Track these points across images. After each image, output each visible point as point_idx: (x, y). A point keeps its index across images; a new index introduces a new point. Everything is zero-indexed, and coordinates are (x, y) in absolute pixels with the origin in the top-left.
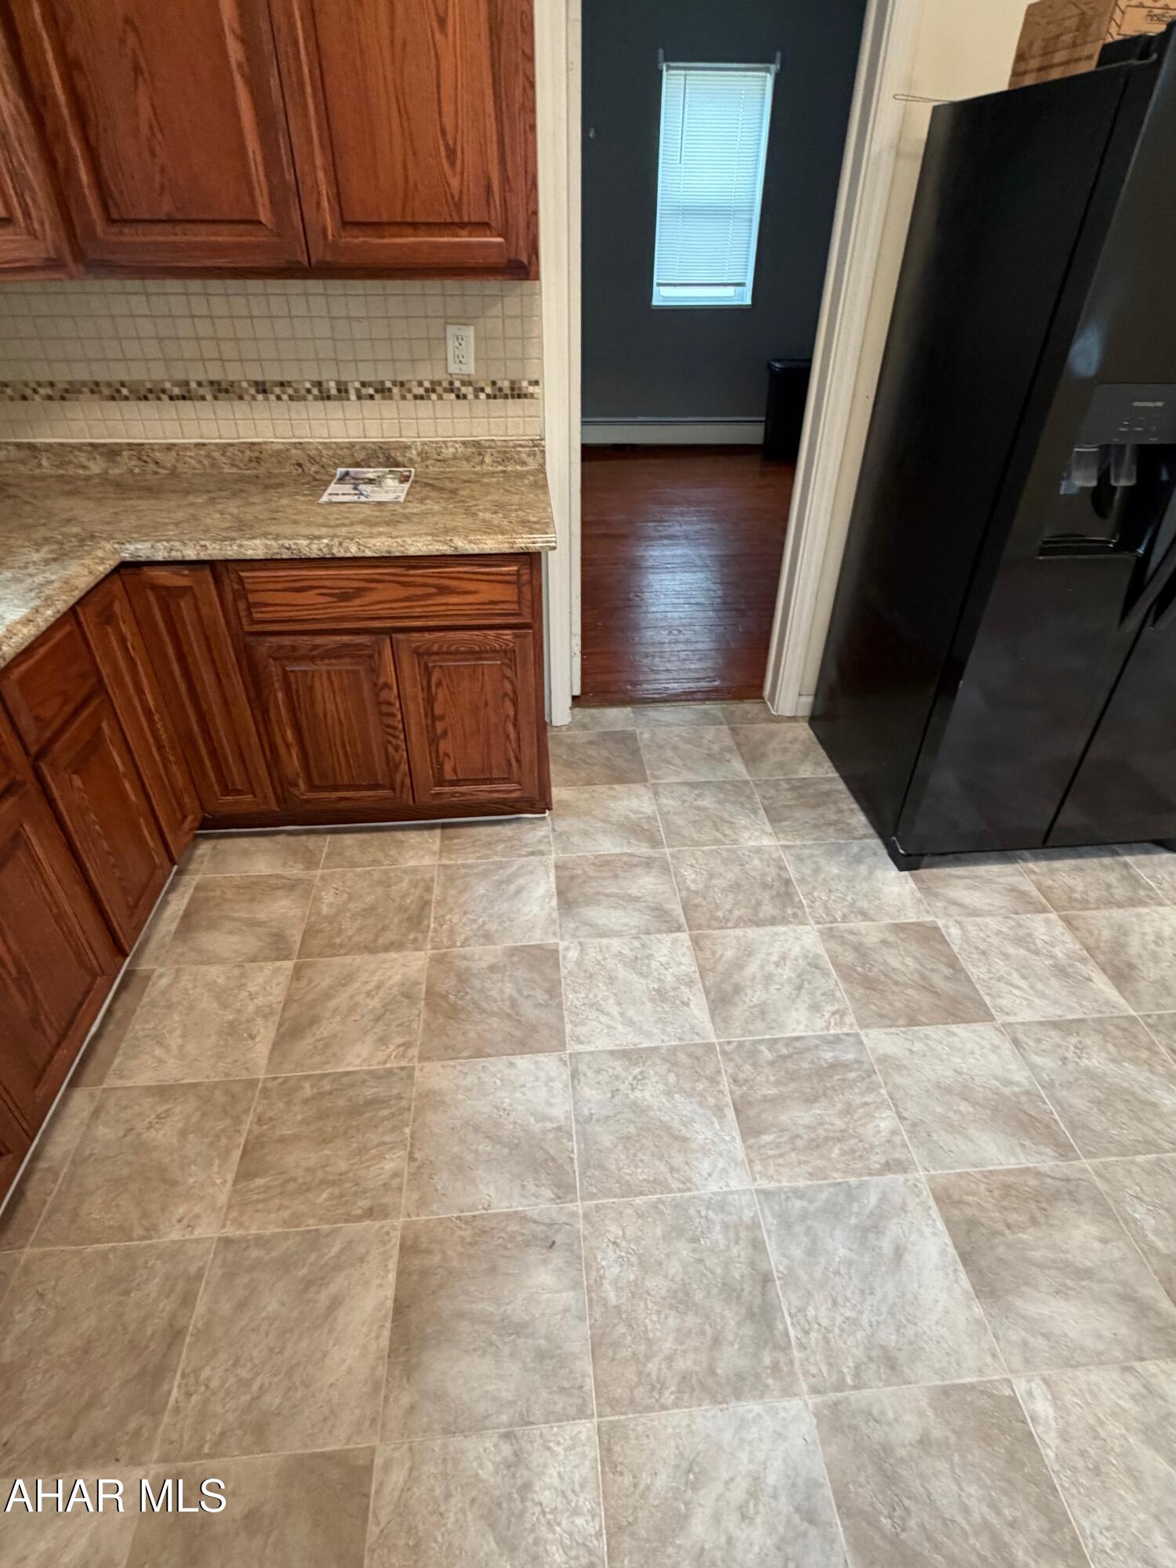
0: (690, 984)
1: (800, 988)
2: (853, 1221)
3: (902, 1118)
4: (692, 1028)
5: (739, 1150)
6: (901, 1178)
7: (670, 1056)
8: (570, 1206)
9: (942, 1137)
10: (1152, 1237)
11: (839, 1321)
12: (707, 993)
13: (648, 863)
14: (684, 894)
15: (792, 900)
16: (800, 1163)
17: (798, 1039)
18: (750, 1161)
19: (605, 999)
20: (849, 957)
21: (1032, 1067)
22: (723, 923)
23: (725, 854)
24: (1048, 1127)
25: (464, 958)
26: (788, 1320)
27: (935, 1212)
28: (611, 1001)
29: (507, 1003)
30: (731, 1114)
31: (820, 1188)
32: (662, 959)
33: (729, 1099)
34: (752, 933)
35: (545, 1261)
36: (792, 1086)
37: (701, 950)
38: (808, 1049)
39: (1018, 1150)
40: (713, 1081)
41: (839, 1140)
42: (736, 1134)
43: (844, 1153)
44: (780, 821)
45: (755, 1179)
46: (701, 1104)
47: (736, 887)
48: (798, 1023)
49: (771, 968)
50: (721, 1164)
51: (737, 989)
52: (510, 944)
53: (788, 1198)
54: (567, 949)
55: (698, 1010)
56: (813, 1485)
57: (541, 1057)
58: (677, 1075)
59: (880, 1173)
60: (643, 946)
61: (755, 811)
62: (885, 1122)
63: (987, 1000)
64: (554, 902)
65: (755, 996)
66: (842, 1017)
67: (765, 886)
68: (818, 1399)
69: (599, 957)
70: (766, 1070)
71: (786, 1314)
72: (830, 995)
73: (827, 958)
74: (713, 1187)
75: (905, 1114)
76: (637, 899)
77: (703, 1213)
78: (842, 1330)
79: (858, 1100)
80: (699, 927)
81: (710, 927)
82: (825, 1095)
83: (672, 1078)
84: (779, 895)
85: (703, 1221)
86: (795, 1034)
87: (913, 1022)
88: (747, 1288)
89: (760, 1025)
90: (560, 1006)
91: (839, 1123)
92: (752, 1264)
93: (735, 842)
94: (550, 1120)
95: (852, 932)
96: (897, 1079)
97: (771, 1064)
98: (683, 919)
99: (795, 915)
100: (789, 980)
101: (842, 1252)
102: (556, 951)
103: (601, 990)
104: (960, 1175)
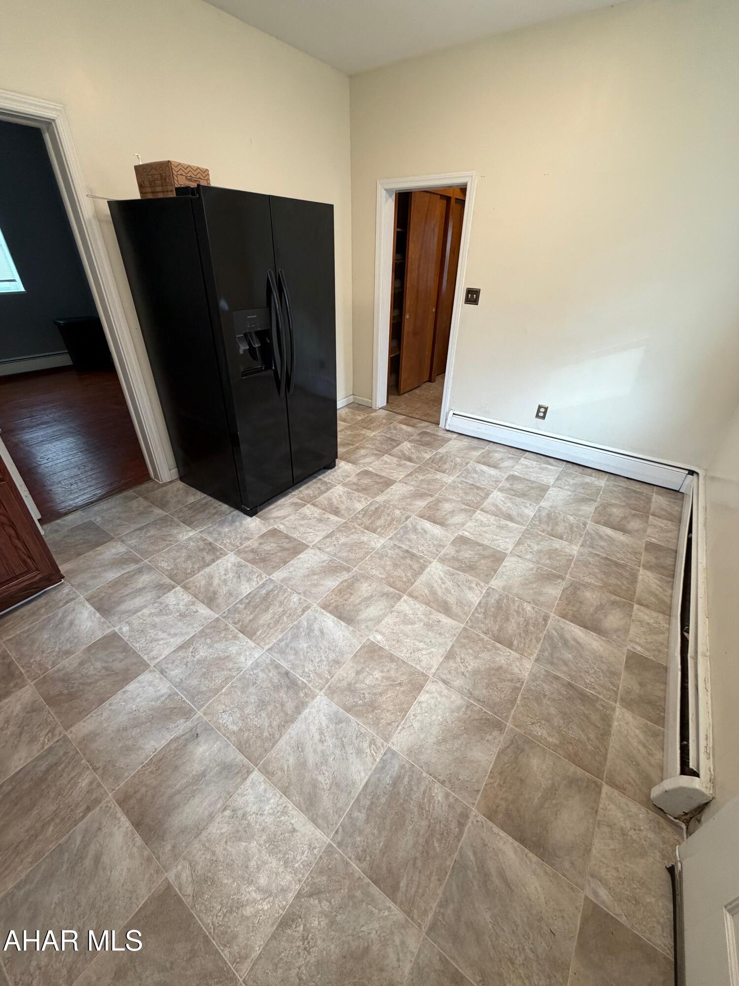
0: (193, 604)
1: (239, 577)
2: (303, 634)
3: (299, 594)
4: (205, 618)
5: (252, 644)
6: (310, 611)
7: (203, 634)
8: (196, 716)
9: (314, 590)
10: (380, 576)
11: (316, 664)
12: (203, 602)
13: (140, 571)
14: (167, 573)
15: (216, 549)
16: (276, 631)
17: (249, 594)
18: (258, 644)
19: (157, 634)
20: (251, 556)
21: (328, 553)
22: (193, 573)
23: (176, 548)
24: (341, 566)
25: (59, 670)
26: (301, 678)
27: (325, 613)
28: (160, 633)
29: (103, 671)
30: (241, 635)
31: (287, 633)
32: (174, 603)
33: (237, 631)
34: (207, 570)
35: (198, 744)
36: (257, 610)
37: (189, 589)
38: (255, 594)
39: (336, 578)
40: (226, 629)
41: (284, 614)
42: (247, 640)
43: (288, 617)
44: (192, 523)
45: (263, 648)
46: (227, 641)
47: (189, 557)
48: (246, 589)
49: (224, 577)
50: (248, 653)
51: (215, 593)
52: (85, 647)
53: (279, 645)
54: (121, 629)
55: (203, 610)
56: (336, 713)
57: (140, 678)
58: (210, 638)
59: (303, 614)
60: (161, 604)
61: (178, 525)
62: (295, 598)
63: (304, 542)
64: (98, 615)
65: (224, 590)
66: (261, 576)
67: (202, 550)
68: (323, 691)
69: (141, 621)
70: (245, 612)
71: (299, 677)
72: (252, 572)
73: (243, 561)
74: (249, 663)
75: (300, 592)
76: (144, 588)
77: (252, 673)
78: (319, 666)
79: (283, 598)
80: (183, 581)
81: (187, 579)
82: (270, 604)
83: (208, 641)
84: (209, 550)
85: (253, 676)
86: (248, 593)
87: (285, 563)
88: (282, 682)
89: (232, 599)
90: (134, 652)
91: (281, 610)
92: (279, 673)
93: (177, 541)
94: (162, 696)
95: (246, 547)
96: (291, 583)
97: (245, 608)
98: (173, 583)
99: (221, 554)
100: (234, 577)
101: (305, 645)
102: (116, 633)
103: (152, 633)
104: (326, 597)
